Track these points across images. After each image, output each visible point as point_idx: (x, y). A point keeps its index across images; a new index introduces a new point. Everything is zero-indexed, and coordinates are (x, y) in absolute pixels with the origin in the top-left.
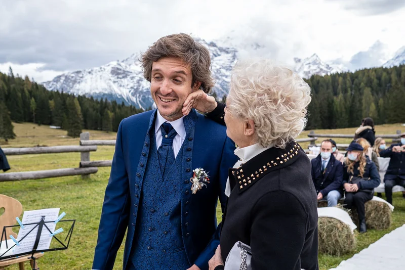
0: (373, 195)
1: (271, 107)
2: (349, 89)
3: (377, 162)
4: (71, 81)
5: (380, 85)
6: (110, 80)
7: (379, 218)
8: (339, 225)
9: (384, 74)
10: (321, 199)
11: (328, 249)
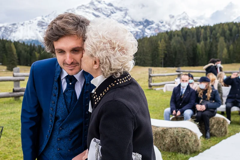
0: (216, 113)
1: (111, 52)
2: (209, 38)
3: (221, 90)
4: (9, 30)
5: (231, 35)
6: (37, 30)
7: (220, 129)
8: (189, 133)
9: (235, 27)
10: (179, 116)
11: (182, 149)
